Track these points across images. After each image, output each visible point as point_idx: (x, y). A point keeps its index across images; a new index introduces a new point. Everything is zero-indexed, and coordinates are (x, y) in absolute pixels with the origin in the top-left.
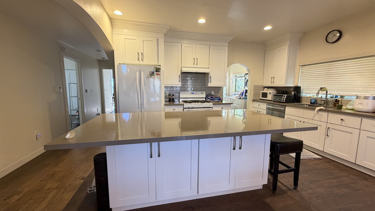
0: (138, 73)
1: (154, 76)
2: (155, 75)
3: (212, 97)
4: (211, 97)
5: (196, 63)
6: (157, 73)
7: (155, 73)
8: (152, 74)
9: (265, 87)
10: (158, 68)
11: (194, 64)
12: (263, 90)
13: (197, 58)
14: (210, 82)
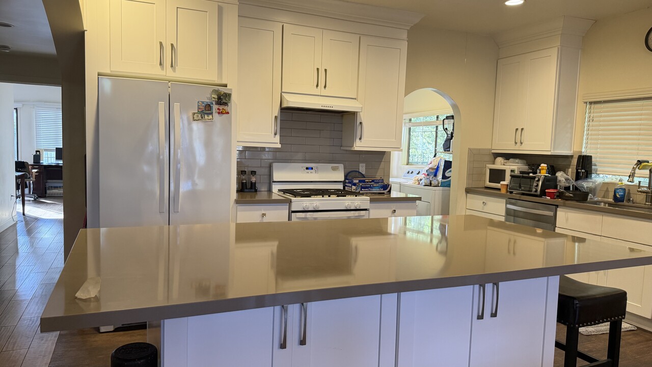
0: (162, 106)
1: (211, 116)
2: (216, 115)
3: (364, 181)
4: (360, 181)
5: (322, 84)
6: (221, 107)
7: (215, 107)
8: (205, 110)
9: (497, 155)
10: (225, 93)
11: (317, 86)
12: (494, 164)
13: (326, 70)
14: (358, 137)
